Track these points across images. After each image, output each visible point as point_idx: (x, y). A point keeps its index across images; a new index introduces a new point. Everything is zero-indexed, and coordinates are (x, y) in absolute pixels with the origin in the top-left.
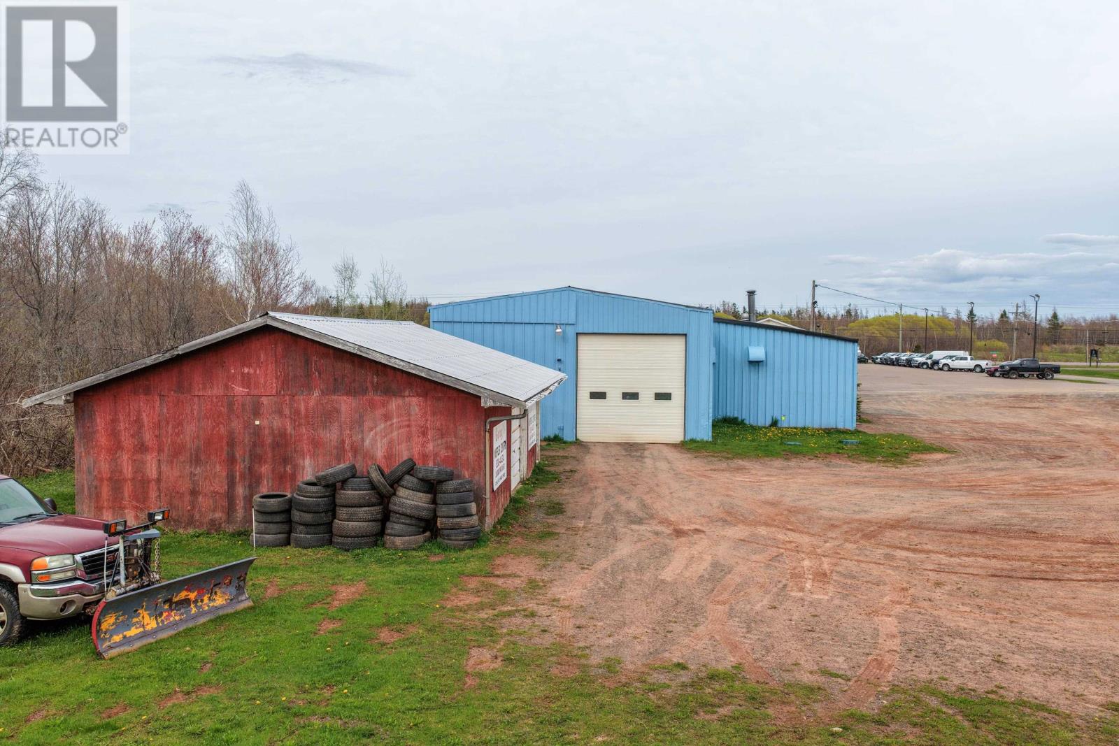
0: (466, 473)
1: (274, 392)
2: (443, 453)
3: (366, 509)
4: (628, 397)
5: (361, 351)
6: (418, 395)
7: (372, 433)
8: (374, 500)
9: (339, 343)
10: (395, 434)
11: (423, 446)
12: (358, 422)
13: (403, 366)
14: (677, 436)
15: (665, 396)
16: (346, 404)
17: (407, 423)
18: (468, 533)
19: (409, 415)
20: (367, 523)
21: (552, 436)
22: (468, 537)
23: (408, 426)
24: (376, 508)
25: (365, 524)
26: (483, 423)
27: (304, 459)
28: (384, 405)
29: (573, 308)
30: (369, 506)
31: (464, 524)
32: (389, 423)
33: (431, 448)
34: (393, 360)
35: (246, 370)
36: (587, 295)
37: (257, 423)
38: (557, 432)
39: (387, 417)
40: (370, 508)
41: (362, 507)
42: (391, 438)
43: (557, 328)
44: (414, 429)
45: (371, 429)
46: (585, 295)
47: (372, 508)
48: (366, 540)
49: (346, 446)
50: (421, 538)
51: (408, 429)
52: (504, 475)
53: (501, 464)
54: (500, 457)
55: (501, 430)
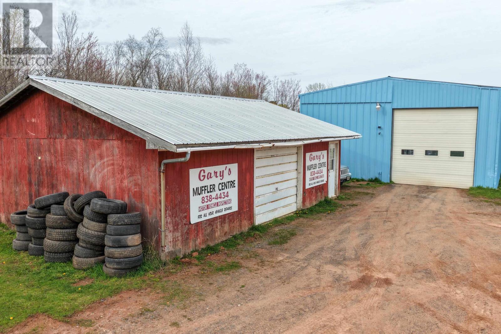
0: (148, 207)
1: (46, 136)
2: (134, 189)
3: (59, 230)
4: (429, 154)
5: (75, 103)
6: (118, 139)
7: (93, 169)
8: (66, 224)
9: (63, 96)
10: (106, 170)
11: (122, 182)
12: (85, 160)
13: (98, 114)
14: (467, 183)
15: (460, 154)
16: (79, 145)
17: (112, 162)
18: (118, 263)
19: (113, 155)
20: (59, 242)
21: (374, 179)
22: (119, 267)
23: (113, 164)
24: (68, 230)
25: (58, 243)
26: (157, 164)
27: (61, 187)
28: (99, 146)
29: (390, 90)
30: (61, 228)
31: (117, 255)
32: (102, 161)
33: (126, 184)
34: (92, 109)
35: (33, 120)
36: (401, 82)
37: (40, 158)
38: (377, 176)
39: (101, 157)
40: (62, 231)
41: (56, 229)
42: (104, 174)
43: (377, 105)
44: (116, 167)
45: (93, 166)
46: (399, 81)
47: (64, 231)
48: (59, 255)
49: (81, 178)
50: (93, 260)
51: (112, 167)
52: (230, 208)
53: (219, 200)
54: (217, 194)
55: (220, 172)
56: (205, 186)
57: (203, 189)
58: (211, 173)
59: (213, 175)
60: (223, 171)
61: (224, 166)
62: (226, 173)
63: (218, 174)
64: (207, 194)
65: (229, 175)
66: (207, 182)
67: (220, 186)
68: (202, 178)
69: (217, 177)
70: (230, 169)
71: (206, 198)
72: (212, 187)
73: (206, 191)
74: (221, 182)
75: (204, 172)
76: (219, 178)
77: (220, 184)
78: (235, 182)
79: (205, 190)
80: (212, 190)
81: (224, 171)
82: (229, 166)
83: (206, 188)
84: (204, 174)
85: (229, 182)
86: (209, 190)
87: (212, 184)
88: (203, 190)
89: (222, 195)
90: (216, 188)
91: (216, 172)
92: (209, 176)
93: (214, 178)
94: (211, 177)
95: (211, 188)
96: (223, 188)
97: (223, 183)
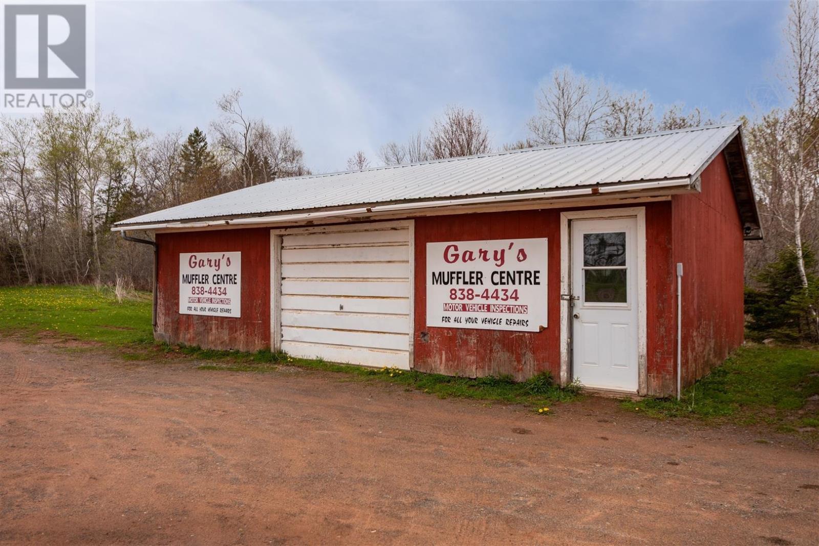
52: (228, 311)
53: (213, 296)
54: (211, 288)
55: (216, 260)
56: (197, 275)
57: (194, 277)
58: (203, 261)
59: (206, 262)
60: (219, 260)
61: (221, 254)
62: (223, 263)
63: (213, 263)
64: (197, 285)
65: (228, 266)
66: (198, 271)
67: (215, 278)
68: (193, 265)
69: (211, 266)
70: (228, 259)
71: (197, 289)
72: (204, 277)
73: (197, 281)
74: (217, 273)
75: (196, 259)
76: (214, 268)
77: (215, 275)
78: (236, 277)
79: (196, 279)
80: (204, 281)
81: (221, 260)
82: (228, 254)
83: (197, 277)
84: (195, 261)
85: (227, 275)
86: (201, 280)
87: (205, 274)
88: (193, 279)
89: (218, 290)
90: (210, 280)
91: (211, 261)
92: (201, 263)
93: (207, 266)
94: (203, 265)
95: (203, 279)
96: (219, 281)
97: (218, 275)
